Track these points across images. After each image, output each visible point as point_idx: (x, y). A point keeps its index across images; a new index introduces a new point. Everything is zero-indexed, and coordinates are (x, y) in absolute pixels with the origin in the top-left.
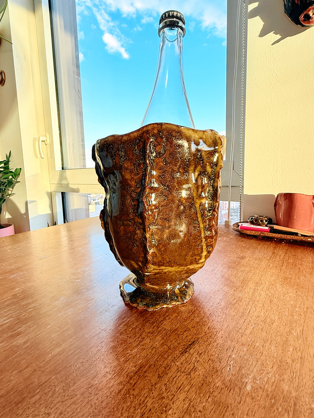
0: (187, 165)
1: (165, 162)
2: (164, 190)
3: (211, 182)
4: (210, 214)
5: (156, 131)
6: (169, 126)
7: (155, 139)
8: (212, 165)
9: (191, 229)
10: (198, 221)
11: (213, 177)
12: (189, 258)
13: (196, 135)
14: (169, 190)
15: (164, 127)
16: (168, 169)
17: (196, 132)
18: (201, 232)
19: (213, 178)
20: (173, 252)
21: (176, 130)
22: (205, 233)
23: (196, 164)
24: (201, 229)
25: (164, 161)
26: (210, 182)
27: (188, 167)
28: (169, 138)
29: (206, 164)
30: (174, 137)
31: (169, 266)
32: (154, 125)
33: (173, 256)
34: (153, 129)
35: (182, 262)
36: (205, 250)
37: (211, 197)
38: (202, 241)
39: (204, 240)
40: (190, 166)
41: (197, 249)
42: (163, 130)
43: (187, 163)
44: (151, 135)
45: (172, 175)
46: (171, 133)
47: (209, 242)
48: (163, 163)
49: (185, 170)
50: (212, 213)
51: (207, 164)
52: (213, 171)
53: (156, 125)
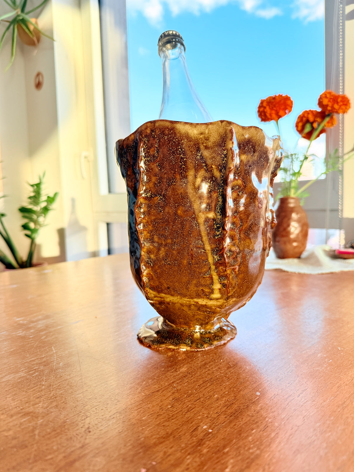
0: (184, 169)
1: (160, 167)
2: (160, 201)
3: (220, 191)
4: (219, 233)
5: (148, 131)
6: (162, 123)
7: (147, 140)
8: (220, 167)
9: (192, 250)
10: (202, 241)
11: (222, 183)
12: (192, 288)
13: (194, 130)
14: (164, 200)
15: (157, 124)
16: (163, 175)
17: (195, 127)
18: (207, 255)
19: (222, 185)
20: (170, 276)
21: (169, 127)
22: (214, 257)
23: (197, 168)
24: (207, 251)
25: (158, 165)
26: (218, 191)
27: (185, 171)
28: (161, 137)
29: (211, 167)
30: (166, 136)
31: (169, 294)
32: (147, 124)
33: (171, 282)
34: (146, 128)
35: (184, 291)
36: (217, 281)
37: (219, 210)
38: (210, 268)
39: (213, 267)
40: (188, 171)
41: (204, 277)
42: (156, 129)
43: (183, 167)
44: (143, 136)
45: (167, 183)
46: (163, 131)
47: (221, 270)
48: (158, 168)
49: (182, 175)
50: (221, 232)
51: (213, 166)
52: (221, 176)
53: (150, 123)
